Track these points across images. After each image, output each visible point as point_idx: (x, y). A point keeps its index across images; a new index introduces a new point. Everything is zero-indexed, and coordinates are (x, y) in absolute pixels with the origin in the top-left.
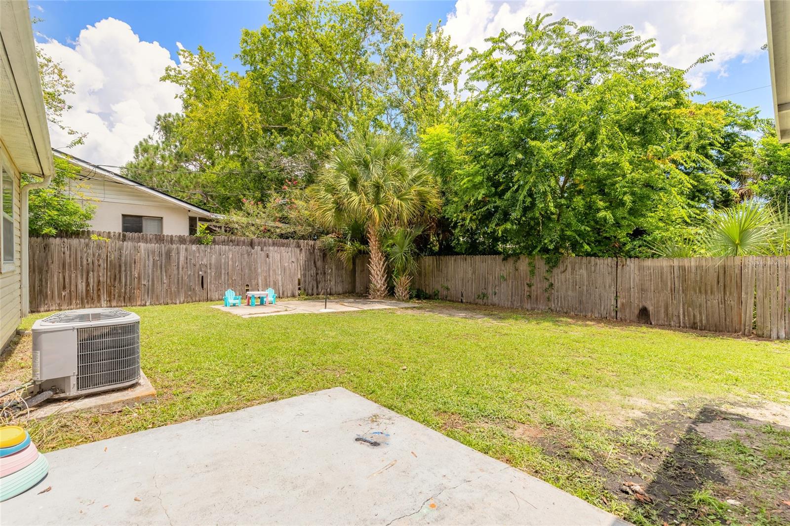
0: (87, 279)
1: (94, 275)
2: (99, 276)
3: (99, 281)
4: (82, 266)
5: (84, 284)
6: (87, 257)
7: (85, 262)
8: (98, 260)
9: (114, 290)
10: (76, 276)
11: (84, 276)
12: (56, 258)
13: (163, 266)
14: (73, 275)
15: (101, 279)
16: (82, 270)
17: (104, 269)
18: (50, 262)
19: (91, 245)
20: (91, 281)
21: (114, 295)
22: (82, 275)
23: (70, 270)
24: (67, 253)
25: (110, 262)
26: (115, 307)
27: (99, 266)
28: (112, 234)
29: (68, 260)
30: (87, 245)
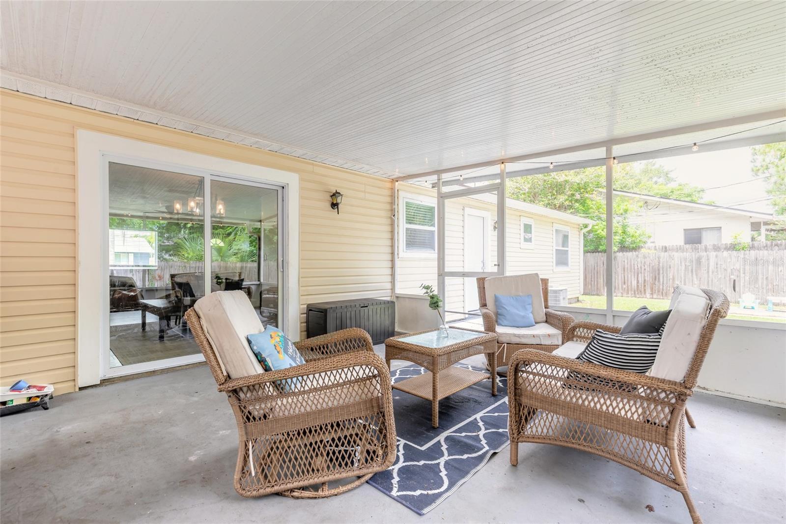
0: (638, 278)
1: (641, 275)
2: (645, 277)
3: (645, 280)
4: (634, 269)
5: (636, 281)
6: (637, 263)
7: (636, 267)
8: (644, 266)
9: (655, 287)
10: (631, 276)
11: (636, 277)
12: (620, 264)
13: (694, 271)
14: (629, 276)
15: (646, 278)
16: (634, 272)
17: (648, 271)
18: (617, 267)
19: (640, 256)
20: (640, 279)
21: (655, 290)
22: (634, 276)
23: (628, 273)
24: (626, 261)
25: (652, 267)
26: (655, 299)
27: (645, 269)
28: (657, 248)
29: (626, 267)
30: (637, 256)
